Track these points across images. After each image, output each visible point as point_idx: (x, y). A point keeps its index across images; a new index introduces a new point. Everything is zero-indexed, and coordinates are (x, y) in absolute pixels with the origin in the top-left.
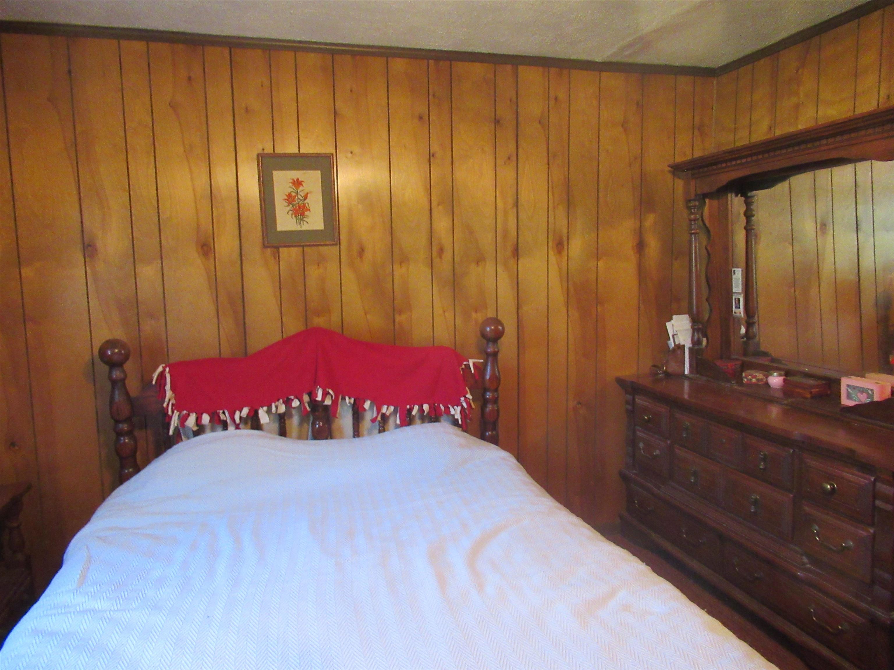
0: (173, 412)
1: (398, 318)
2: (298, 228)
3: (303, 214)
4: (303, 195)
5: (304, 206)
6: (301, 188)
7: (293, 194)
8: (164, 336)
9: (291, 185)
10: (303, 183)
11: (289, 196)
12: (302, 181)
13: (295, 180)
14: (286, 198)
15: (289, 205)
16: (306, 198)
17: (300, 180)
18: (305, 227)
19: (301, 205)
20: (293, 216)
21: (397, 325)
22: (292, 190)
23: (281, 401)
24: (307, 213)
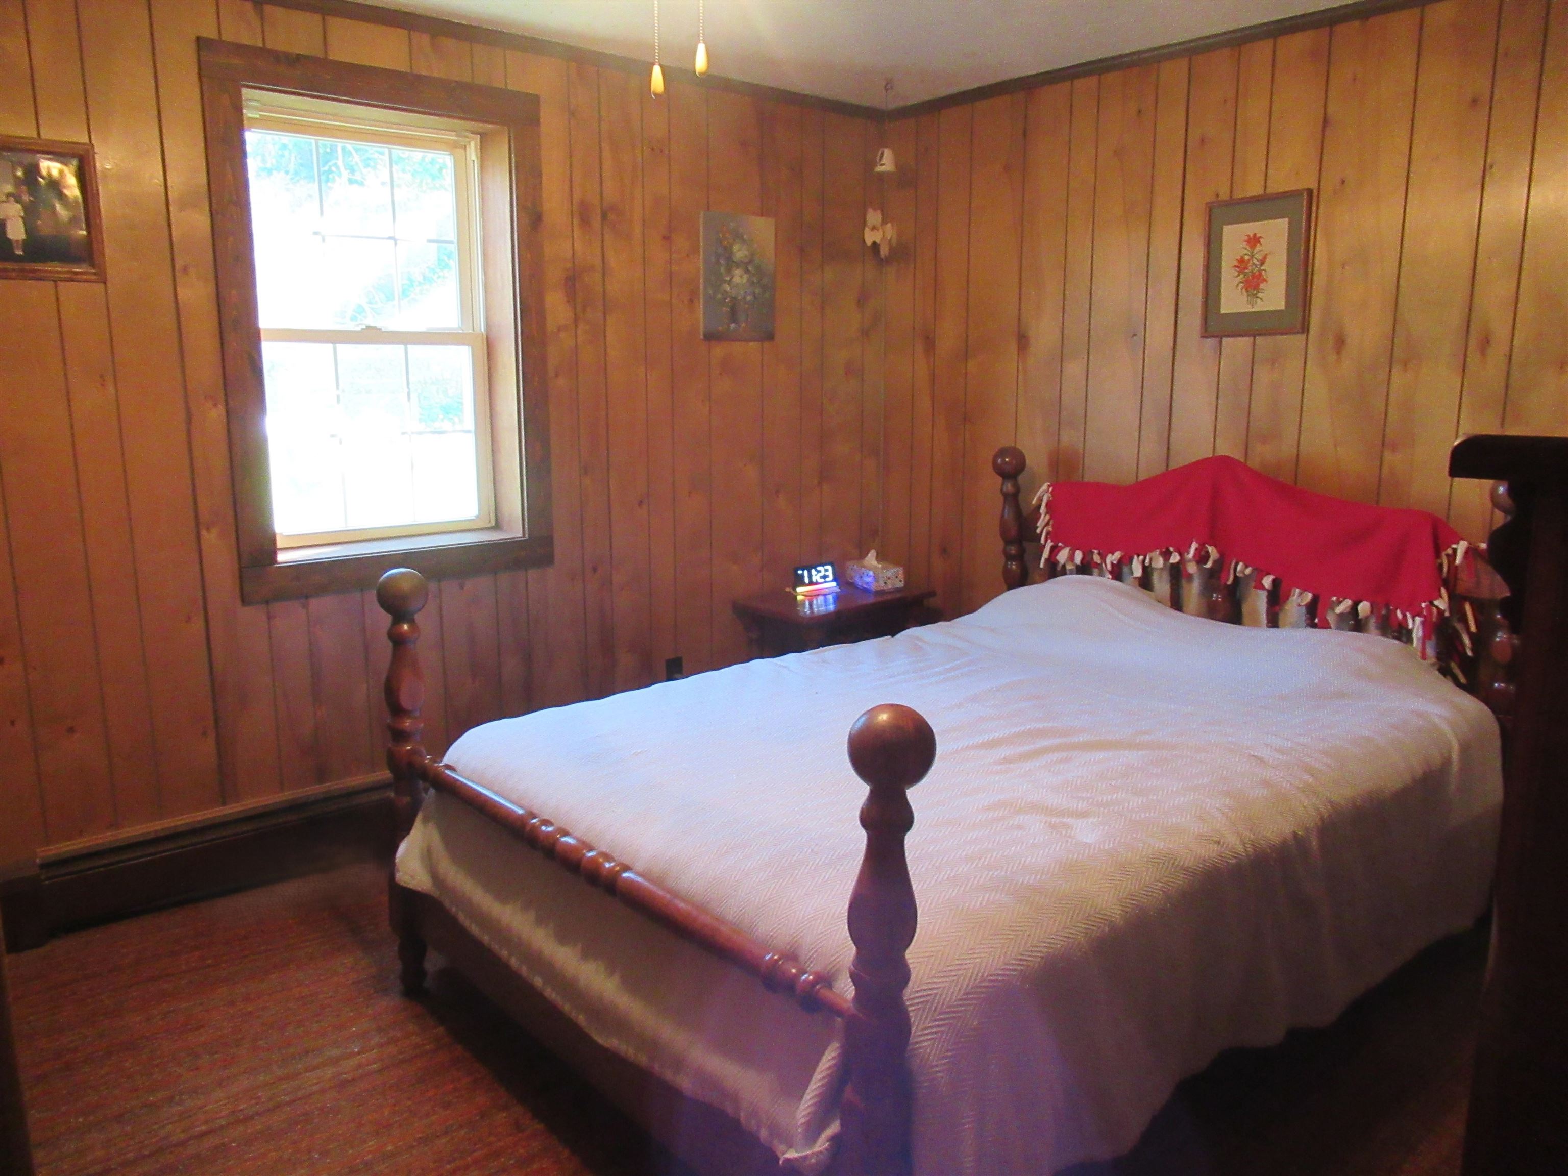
0: (1046, 541)
1: (1388, 456)
2: (1248, 309)
3: (1256, 287)
4: (1260, 258)
5: (1260, 275)
6: (1258, 247)
7: (1247, 258)
8: (1081, 451)
9: (1245, 244)
10: (1262, 240)
11: (1241, 261)
12: (1261, 237)
13: (1251, 236)
14: (1236, 263)
15: (1238, 275)
16: (1262, 263)
17: (1258, 235)
18: (1260, 306)
19: (1255, 273)
20: (1244, 290)
21: (1386, 470)
22: (1246, 251)
23: (1158, 552)
24: (1262, 286)
